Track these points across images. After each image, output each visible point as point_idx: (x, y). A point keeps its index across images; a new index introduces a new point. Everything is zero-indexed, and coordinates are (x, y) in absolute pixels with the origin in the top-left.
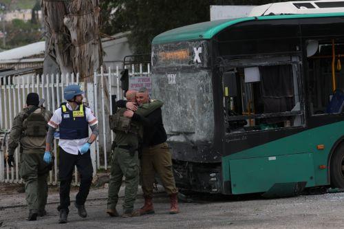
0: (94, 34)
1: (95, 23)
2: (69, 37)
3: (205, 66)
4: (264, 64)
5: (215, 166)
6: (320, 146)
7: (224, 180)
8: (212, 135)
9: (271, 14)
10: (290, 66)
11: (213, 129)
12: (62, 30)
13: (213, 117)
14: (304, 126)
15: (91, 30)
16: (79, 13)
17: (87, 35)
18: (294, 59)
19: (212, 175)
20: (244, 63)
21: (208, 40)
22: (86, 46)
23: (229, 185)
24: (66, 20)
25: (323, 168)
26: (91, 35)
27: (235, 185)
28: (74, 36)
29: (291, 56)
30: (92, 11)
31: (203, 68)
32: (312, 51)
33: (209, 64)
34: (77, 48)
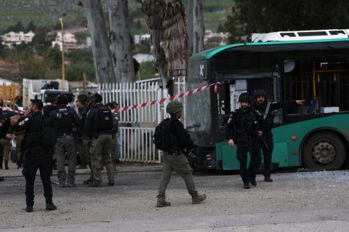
0: (181, 54)
1: (181, 47)
2: (164, 56)
3: (206, 78)
4: (250, 77)
5: (212, 149)
6: (294, 138)
7: (218, 159)
8: (209, 127)
9: (260, 41)
10: (271, 79)
11: (210, 123)
12: (159, 51)
13: (210, 115)
14: (281, 122)
15: (178, 51)
16: (169, 39)
17: (175, 54)
18: (275, 74)
19: (208, 156)
20: (236, 76)
21: (208, 60)
22: (175, 63)
23: (221, 163)
24: (161, 43)
25: (295, 154)
26: (179, 55)
27: (225, 164)
28: (167, 55)
29: (273, 71)
30: (179, 36)
31: (204, 80)
32: (289, 68)
33: (208, 76)
34: (169, 64)
